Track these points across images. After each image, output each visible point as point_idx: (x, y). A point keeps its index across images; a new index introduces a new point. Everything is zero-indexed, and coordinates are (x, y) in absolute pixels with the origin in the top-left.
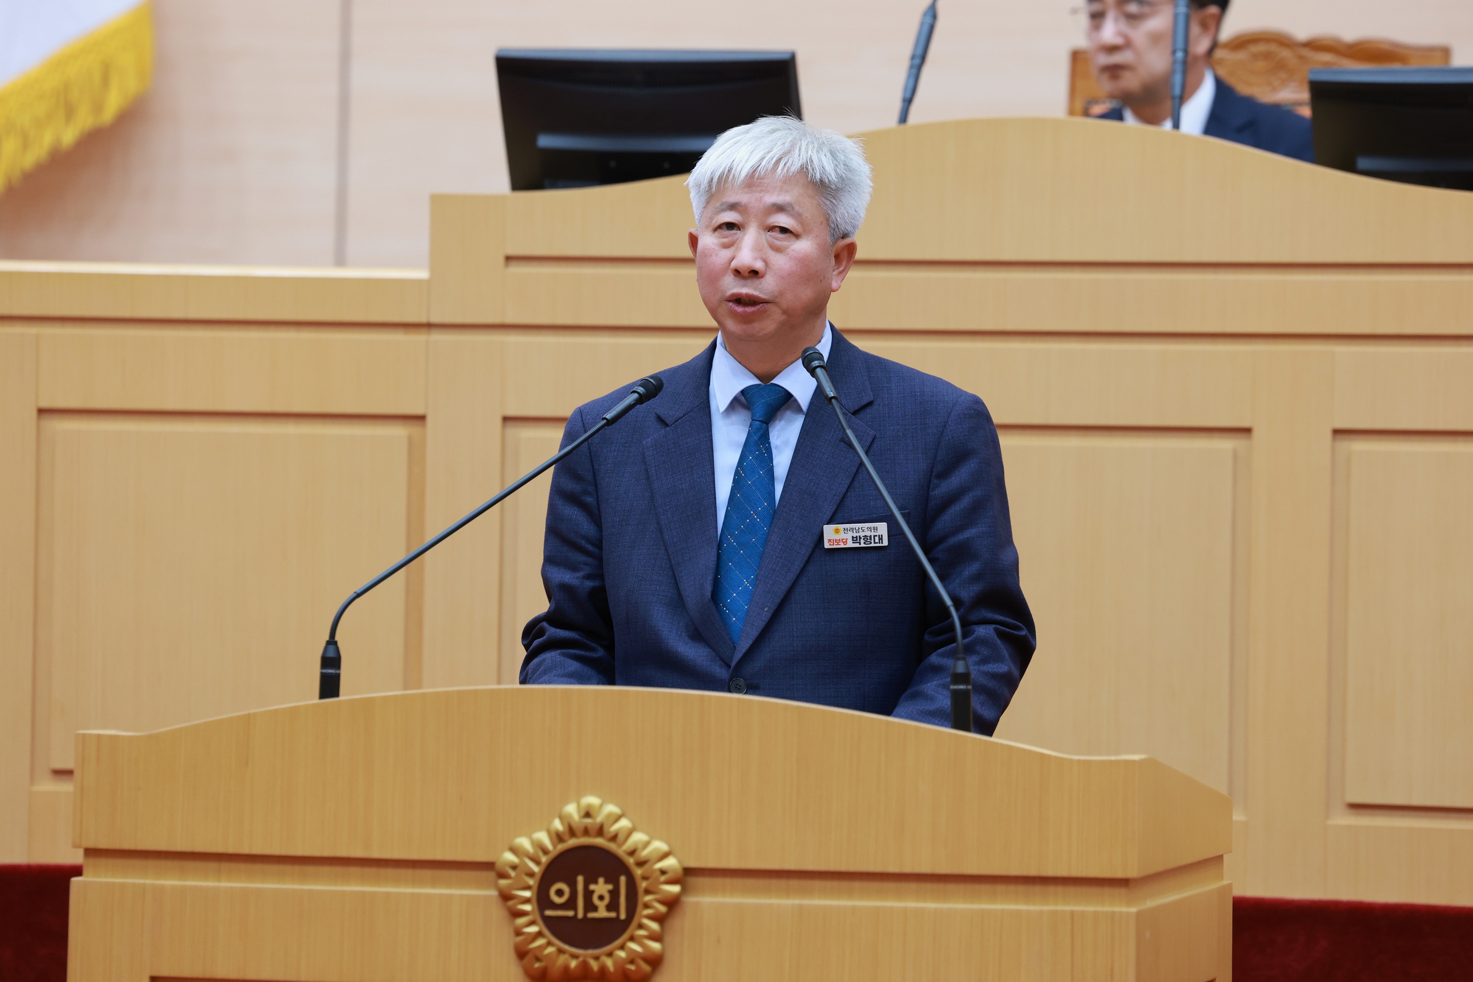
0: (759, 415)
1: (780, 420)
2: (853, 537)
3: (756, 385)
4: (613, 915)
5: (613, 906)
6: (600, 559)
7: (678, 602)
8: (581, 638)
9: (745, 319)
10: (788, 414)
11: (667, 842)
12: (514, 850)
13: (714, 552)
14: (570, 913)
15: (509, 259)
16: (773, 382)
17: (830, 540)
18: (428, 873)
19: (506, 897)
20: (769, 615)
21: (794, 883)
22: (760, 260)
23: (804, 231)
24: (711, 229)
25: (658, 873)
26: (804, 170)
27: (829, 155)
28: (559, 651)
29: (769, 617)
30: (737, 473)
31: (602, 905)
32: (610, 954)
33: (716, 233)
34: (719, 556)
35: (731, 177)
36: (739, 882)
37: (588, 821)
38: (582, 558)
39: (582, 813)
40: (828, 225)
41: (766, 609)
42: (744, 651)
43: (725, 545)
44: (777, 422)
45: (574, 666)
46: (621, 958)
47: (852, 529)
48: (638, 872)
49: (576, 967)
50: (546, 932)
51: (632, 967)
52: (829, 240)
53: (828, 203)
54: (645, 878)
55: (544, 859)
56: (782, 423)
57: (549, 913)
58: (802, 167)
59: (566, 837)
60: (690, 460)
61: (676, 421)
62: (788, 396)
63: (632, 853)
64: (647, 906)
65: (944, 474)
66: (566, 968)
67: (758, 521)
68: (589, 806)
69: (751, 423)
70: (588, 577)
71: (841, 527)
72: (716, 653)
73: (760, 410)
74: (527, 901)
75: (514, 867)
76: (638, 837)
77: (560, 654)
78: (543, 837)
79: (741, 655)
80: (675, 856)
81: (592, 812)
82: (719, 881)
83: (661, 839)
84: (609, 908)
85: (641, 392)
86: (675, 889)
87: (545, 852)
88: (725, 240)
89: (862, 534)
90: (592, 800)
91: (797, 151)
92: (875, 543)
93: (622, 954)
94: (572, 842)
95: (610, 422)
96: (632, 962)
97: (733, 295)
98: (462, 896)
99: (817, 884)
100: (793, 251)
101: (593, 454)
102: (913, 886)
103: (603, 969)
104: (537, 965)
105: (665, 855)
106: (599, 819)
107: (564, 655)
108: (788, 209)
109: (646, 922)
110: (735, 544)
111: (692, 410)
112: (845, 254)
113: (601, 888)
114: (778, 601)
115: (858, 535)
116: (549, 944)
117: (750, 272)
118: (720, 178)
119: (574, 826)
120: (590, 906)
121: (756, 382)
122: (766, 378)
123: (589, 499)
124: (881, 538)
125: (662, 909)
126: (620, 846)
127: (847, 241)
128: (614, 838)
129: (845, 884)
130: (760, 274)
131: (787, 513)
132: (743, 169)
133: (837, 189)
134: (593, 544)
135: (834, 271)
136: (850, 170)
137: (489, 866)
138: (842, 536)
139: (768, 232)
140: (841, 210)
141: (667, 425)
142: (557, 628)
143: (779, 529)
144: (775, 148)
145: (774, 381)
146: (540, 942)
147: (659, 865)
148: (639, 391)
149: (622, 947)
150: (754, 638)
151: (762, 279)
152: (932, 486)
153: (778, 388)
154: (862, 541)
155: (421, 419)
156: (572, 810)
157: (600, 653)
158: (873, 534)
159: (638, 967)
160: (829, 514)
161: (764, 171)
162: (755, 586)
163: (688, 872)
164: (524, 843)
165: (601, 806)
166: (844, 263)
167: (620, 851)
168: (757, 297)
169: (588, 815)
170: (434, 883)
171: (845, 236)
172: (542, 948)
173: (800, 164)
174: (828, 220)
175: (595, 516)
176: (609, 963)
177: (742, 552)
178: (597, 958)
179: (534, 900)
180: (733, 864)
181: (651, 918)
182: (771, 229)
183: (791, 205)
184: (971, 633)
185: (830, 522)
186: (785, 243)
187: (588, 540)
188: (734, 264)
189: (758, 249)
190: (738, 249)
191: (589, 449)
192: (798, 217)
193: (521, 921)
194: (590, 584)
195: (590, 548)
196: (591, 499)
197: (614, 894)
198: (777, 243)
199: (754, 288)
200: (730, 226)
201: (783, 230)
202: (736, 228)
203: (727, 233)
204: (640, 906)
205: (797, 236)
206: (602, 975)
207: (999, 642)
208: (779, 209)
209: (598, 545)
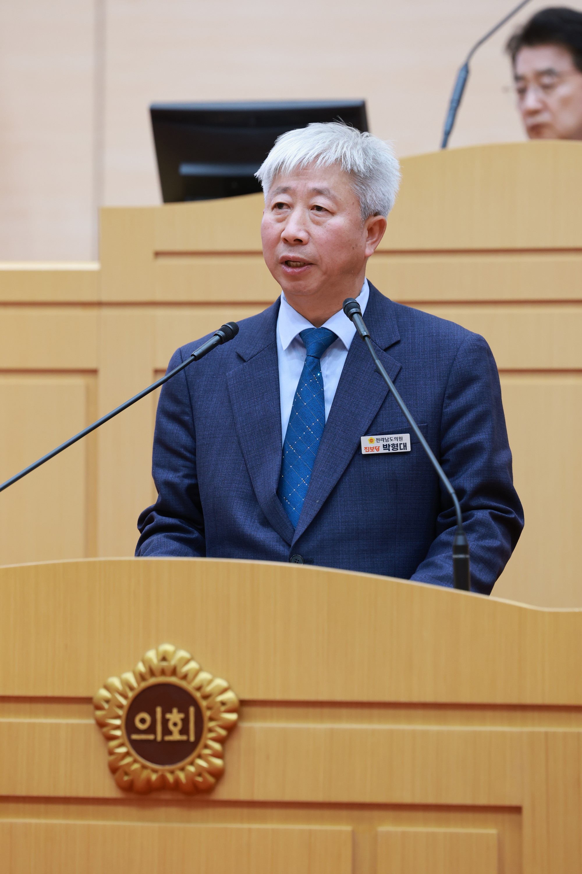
0: (312, 353)
1: (329, 356)
2: (383, 445)
3: (310, 329)
4: (184, 738)
5: (184, 731)
6: (194, 463)
7: (252, 497)
8: (181, 524)
10: (335, 351)
11: (227, 680)
12: (107, 688)
13: (279, 458)
14: (151, 737)
15: (157, 254)
16: (324, 326)
17: (366, 448)
18: (41, 707)
19: (101, 724)
20: (320, 506)
21: (326, 711)
22: (303, 231)
23: (338, 210)
24: (270, 208)
25: (219, 705)
26: (338, 162)
27: (361, 152)
28: (164, 534)
29: (320, 507)
30: (296, 396)
31: (175, 730)
32: (182, 769)
34: (283, 461)
35: (283, 168)
36: (283, 711)
37: (164, 664)
38: (181, 462)
39: (160, 657)
40: (360, 205)
41: (317, 502)
42: (300, 534)
43: (287, 452)
44: (327, 358)
45: (175, 545)
46: (191, 772)
48: (204, 704)
49: (157, 780)
50: (133, 752)
51: (200, 779)
52: (360, 216)
53: (358, 188)
54: (209, 708)
55: (131, 694)
56: (331, 358)
57: (135, 737)
58: (336, 159)
59: (148, 676)
60: (262, 388)
61: (251, 358)
62: (335, 338)
63: (199, 689)
64: (211, 730)
65: (454, 396)
66: (149, 781)
67: (312, 433)
68: (166, 652)
69: (306, 359)
70: (186, 476)
71: (374, 437)
72: (280, 536)
73: (314, 348)
74: (117, 727)
75: (107, 701)
76: (204, 676)
77: (164, 537)
78: (130, 677)
79: (298, 537)
80: (233, 690)
81: (168, 657)
82: (268, 710)
83: (222, 677)
84: (181, 732)
85: (222, 335)
86: (233, 717)
87: (131, 688)
88: (279, 216)
89: (390, 443)
90: (168, 647)
91: (334, 147)
92: (401, 449)
93: (192, 769)
94: (152, 681)
95: (197, 358)
96: (200, 775)
97: (283, 258)
98: (67, 724)
99: (344, 711)
100: (329, 224)
101: (189, 383)
102: (420, 713)
103: (177, 781)
104: (126, 778)
105: (225, 690)
106: (173, 662)
107: (167, 537)
108: (325, 193)
109: (211, 743)
110: (294, 451)
111: (263, 350)
112: (377, 229)
113: (175, 716)
114: (326, 495)
115: (387, 443)
116: (135, 761)
117: (295, 240)
118: (276, 169)
119: (154, 668)
120: (167, 731)
121: (310, 326)
122: (318, 322)
123: (186, 418)
124: (405, 446)
125: (223, 732)
126: (189, 683)
127: (379, 218)
128: (185, 677)
129: (366, 712)
130: (304, 243)
131: (333, 427)
132: (292, 163)
133: (366, 178)
134: (190, 452)
135: (367, 241)
136: (378, 163)
137: (88, 700)
138: (375, 444)
139: (311, 210)
140: (369, 194)
141: (244, 361)
142: (163, 516)
143: (328, 440)
144: (317, 146)
146: (128, 760)
147: (220, 698)
148: (219, 334)
149: (192, 763)
150: (308, 524)
151: (305, 246)
152: (444, 405)
153: (326, 331)
154: (391, 448)
156: (152, 655)
157: (196, 535)
158: (399, 442)
159: (204, 778)
160: (366, 428)
161: (306, 163)
162: (310, 483)
163: (243, 703)
164: (115, 682)
165: (175, 652)
166: (377, 235)
167: (190, 687)
168: (302, 260)
169: (164, 659)
170: (47, 714)
171: (376, 214)
172: (129, 765)
173: (335, 158)
174: (359, 201)
175: (191, 431)
176: (182, 776)
177: (300, 457)
178: (172, 772)
179: (123, 727)
180: (278, 697)
181: (215, 740)
182: (313, 208)
183: (328, 190)
184: (472, 516)
185: (366, 434)
186: (323, 219)
187: (186, 448)
188: (283, 235)
189: (302, 223)
190: (287, 223)
191: (186, 379)
192: (333, 199)
193: (113, 743)
194: (187, 481)
195: (188, 455)
196: (188, 418)
197: (185, 721)
198: (317, 218)
199: (300, 253)
200: (279, 206)
201: (319, 208)
202: (284, 207)
203: (280, 211)
204: (205, 730)
205: (332, 213)
206: (177, 785)
207: (493, 523)
208: (319, 192)
209: (193, 452)
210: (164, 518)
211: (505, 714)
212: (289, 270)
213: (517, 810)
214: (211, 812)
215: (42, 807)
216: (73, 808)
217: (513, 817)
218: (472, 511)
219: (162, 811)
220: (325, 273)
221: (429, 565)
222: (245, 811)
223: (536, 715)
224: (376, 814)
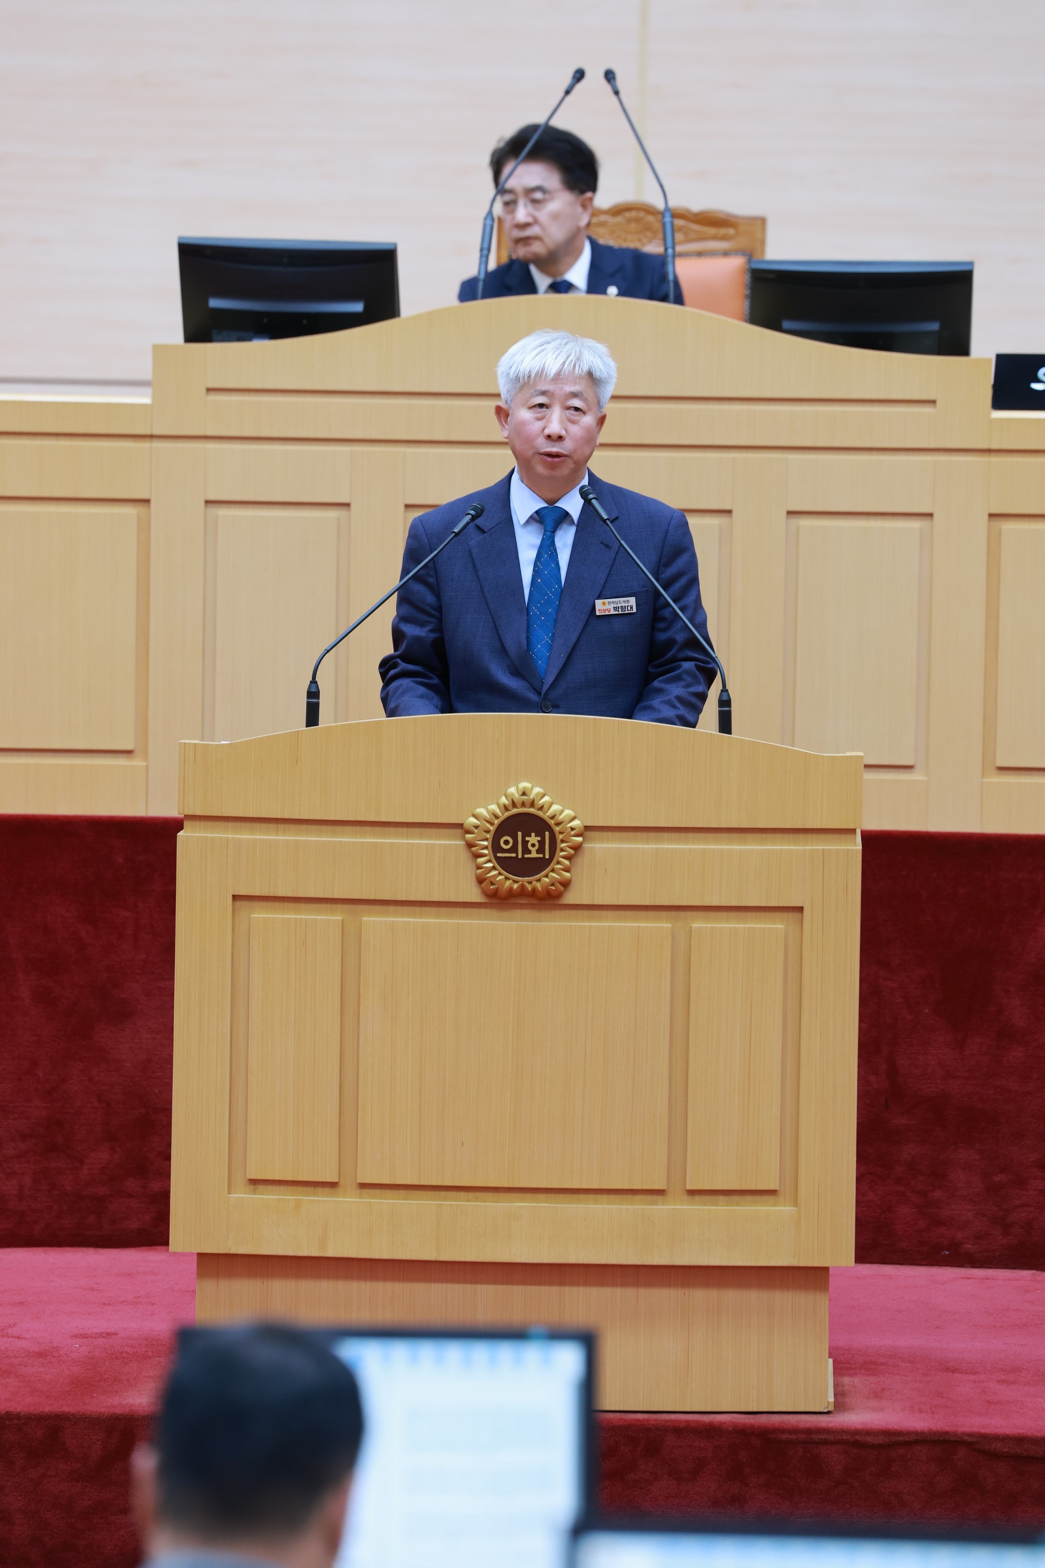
0: (549, 528)
1: (560, 530)
2: (614, 607)
3: (545, 507)
4: (541, 856)
5: (541, 850)
6: (440, 620)
7: (502, 650)
8: (424, 671)
9: (553, 467)
10: (565, 526)
11: (573, 810)
12: (475, 816)
13: (525, 618)
14: (514, 855)
15: (209, 390)
17: (599, 610)
18: (417, 830)
19: (470, 845)
21: (652, 834)
23: (588, 409)
25: (569, 829)
26: (590, 371)
29: (564, 661)
30: (535, 565)
31: (534, 850)
32: (539, 880)
33: (531, 410)
34: (528, 620)
35: (544, 375)
36: (617, 834)
37: (524, 798)
38: (426, 617)
39: (521, 793)
41: (561, 656)
42: (550, 683)
43: (530, 611)
44: (558, 531)
45: (422, 690)
46: (546, 883)
47: (613, 602)
48: (557, 829)
49: (517, 888)
50: (498, 866)
51: (552, 888)
54: (561, 833)
55: (496, 822)
56: (563, 532)
57: (499, 855)
58: (589, 369)
59: (510, 808)
60: (503, 556)
61: (491, 529)
62: (566, 515)
63: (553, 817)
64: (562, 850)
65: (668, 564)
66: (511, 889)
67: (550, 597)
68: (525, 788)
69: (544, 533)
70: (431, 631)
71: (606, 601)
72: (531, 685)
73: (550, 524)
74: (486, 847)
75: (477, 827)
76: (555, 808)
78: (495, 808)
79: (549, 686)
80: (580, 819)
81: (526, 792)
82: (605, 834)
83: (569, 808)
84: (538, 852)
86: (580, 839)
87: (497, 817)
88: (538, 415)
89: (620, 605)
90: (525, 785)
92: (628, 610)
93: (547, 880)
94: (515, 811)
95: (457, 534)
96: (553, 885)
97: (547, 452)
98: (440, 844)
100: (582, 423)
103: (534, 890)
104: (490, 887)
105: (572, 818)
106: (531, 796)
107: (413, 682)
108: (580, 395)
109: (561, 859)
110: (536, 610)
111: (501, 522)
113: (533, 839)
114: (569, 650)
115: (617, 606)
116: (500, 874)
117: (558, 437)
118: (537, 374)
119: (515, 801)
120: (526, 850)
121: (545, 505)
122: (551, 502)
123: (431, 580)
124: (632, 608)
125: (571, 851)
126: (545, 813)
128: (541, 808)
130: (563, 438)
134: (435, 610)
137: (460, 826)
138: (607, 607)
139: (567, 410)
140: (605, 395)
141: (485, 532)
142: (407, 663)
143: (566, 602)
145: (557, 505)
146: (494, 873)
147: (570, 825)
148: (471, 513)
149: (547, 876)
150: (556, 675)
151: (564, 442)
152: (660, 572)
153: (559, 509)
154: (620, 610)
155: (147, 501)
156: (512, 790)
158: (626, 605)
159: (556, 887)
160: (598, 592)
162: (553, 640)
163: (587, 828)
164: (482, 811)
165: (532, 788)
167: (545, 816)
168: (562, 453)
169: (524, 794)
170: (421, 837)
172: (494, 877)
174: (599, 402)
175: (437, 594)
176: (538, 885)
177: (543, 618)
178: (530, 883)
179: (490, 847)
180: (614, 823)
181: (565, 857)
182: (569, 408)
183: (581, 393)
184: (680, 667)
185: (599, 598)
186: (577, 418)
187: (431, 607)
188: (547, 432)
189: (561, 422)
190: (549, 421)
191: (430, 546)
192: (585, 400)
193: (480, 860)
194: (433, 636)
195: (433, 612)
196: (433, 580)
197: (542, 843)
198: (574, 418)
199: (561, 448)
200: (541, 406)
201: (577, 409)
202: (545, 407)
203: (540, 410)
204: (558, 850)
205: (584, 413)
206: (534, 893)
207: (698, 673)
208: (574, 395)
209: (439, 609)
210: (408, 665)
211: (791, 836)
212: (549, 459)
213: (800, 909)
214: (557, 913)
215: (417, 909)
216: (443, 910)
217: (797, 915)
218: (680, 662)
219: (518, 913)
220: (575, 463)
221: (650, 708)
222: (586, 913)
223: (815, 836)
224: (690, 914)
